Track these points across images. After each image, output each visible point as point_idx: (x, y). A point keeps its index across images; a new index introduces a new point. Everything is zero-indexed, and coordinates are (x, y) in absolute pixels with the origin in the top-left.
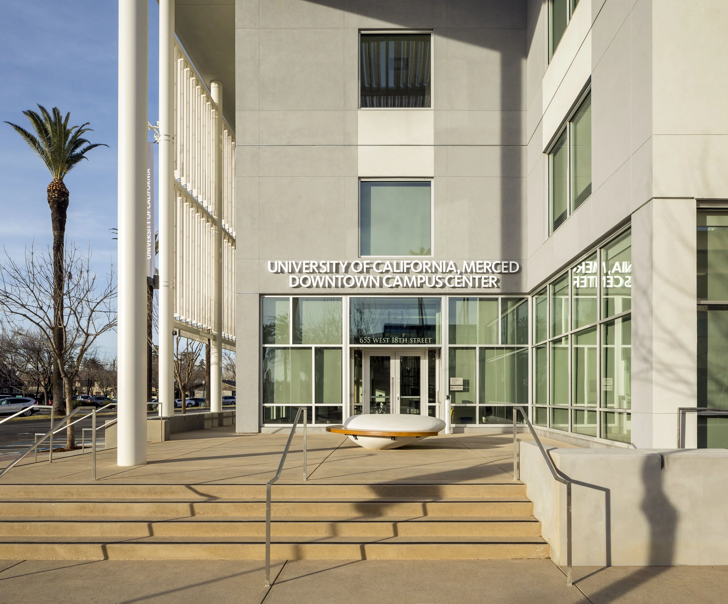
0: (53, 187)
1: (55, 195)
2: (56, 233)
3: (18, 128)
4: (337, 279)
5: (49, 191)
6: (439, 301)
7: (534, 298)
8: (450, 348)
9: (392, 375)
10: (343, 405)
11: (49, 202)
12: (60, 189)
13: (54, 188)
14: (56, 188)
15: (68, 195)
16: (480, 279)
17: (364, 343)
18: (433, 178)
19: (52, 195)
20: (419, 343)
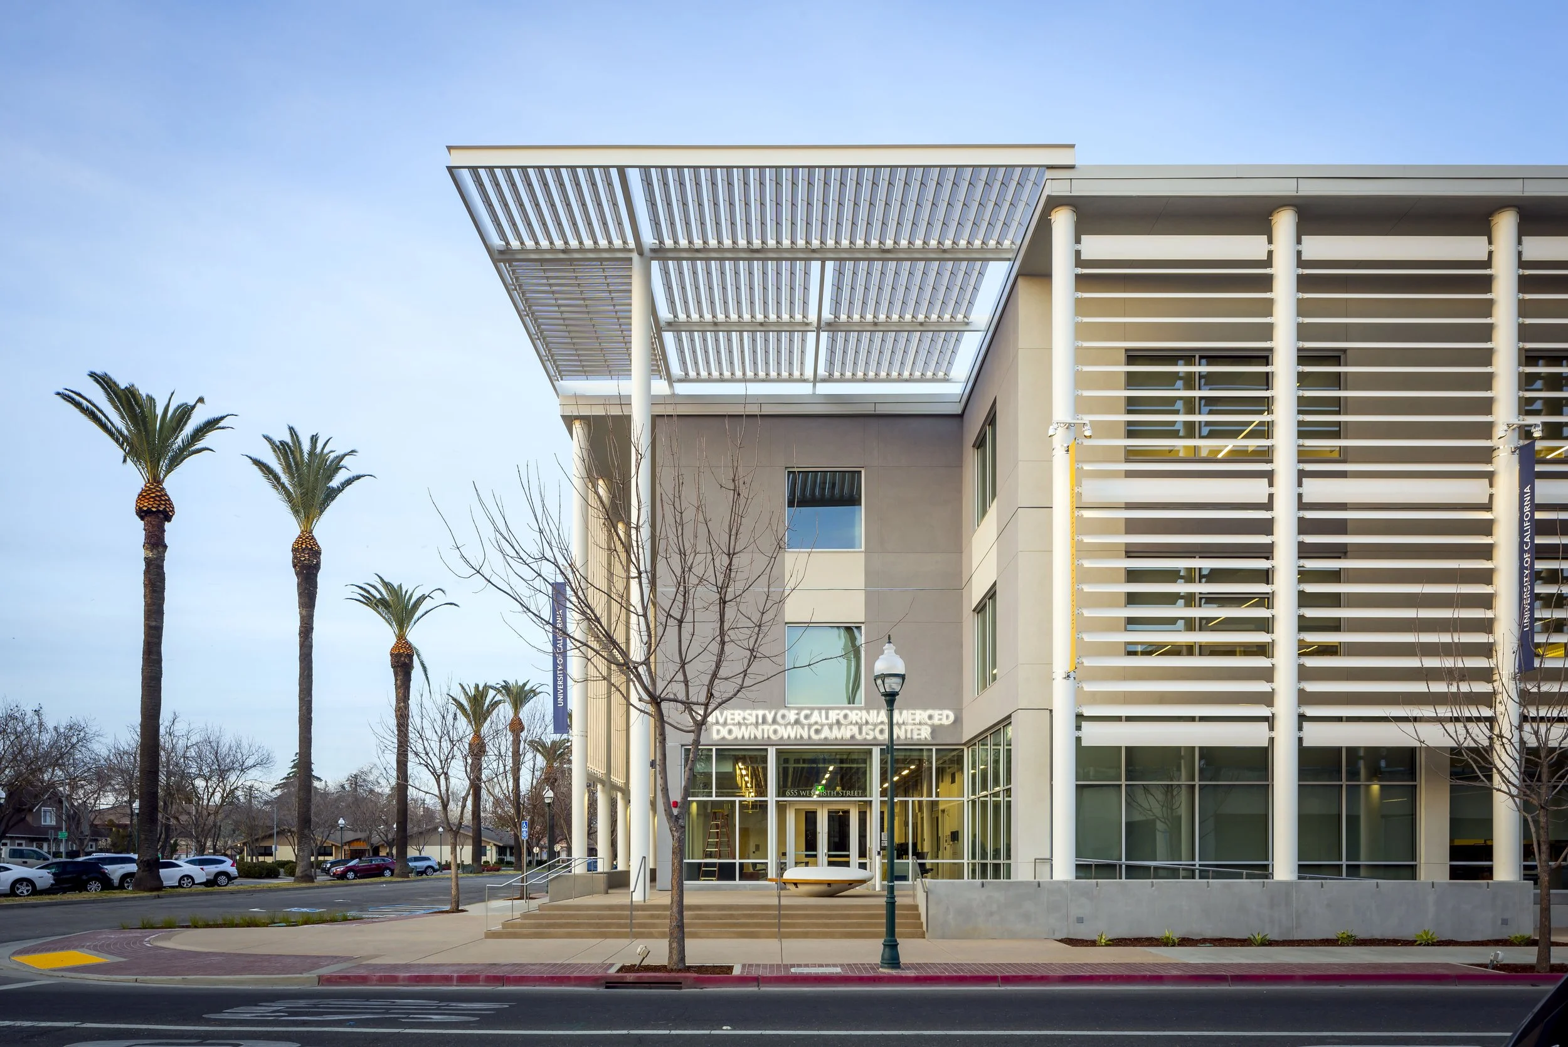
0: (302, 544)
1: (304, 557)
2: (304, 613)
3: (257, 462)
4: (763, 730)
5: (294, 550)
6: (870, 752)
7: (970, 749)
8: (881, 801)
9: (819, 829)
10: (769, 861)
11: (294, 566)
12: (312, 548)
13: (304, 546)
14: (306, 546)
15: (320, 554)
16: (912, 730)
17: (790, 796)
18: (863, 623)
19: (300, 557)
20: (849, 796)
